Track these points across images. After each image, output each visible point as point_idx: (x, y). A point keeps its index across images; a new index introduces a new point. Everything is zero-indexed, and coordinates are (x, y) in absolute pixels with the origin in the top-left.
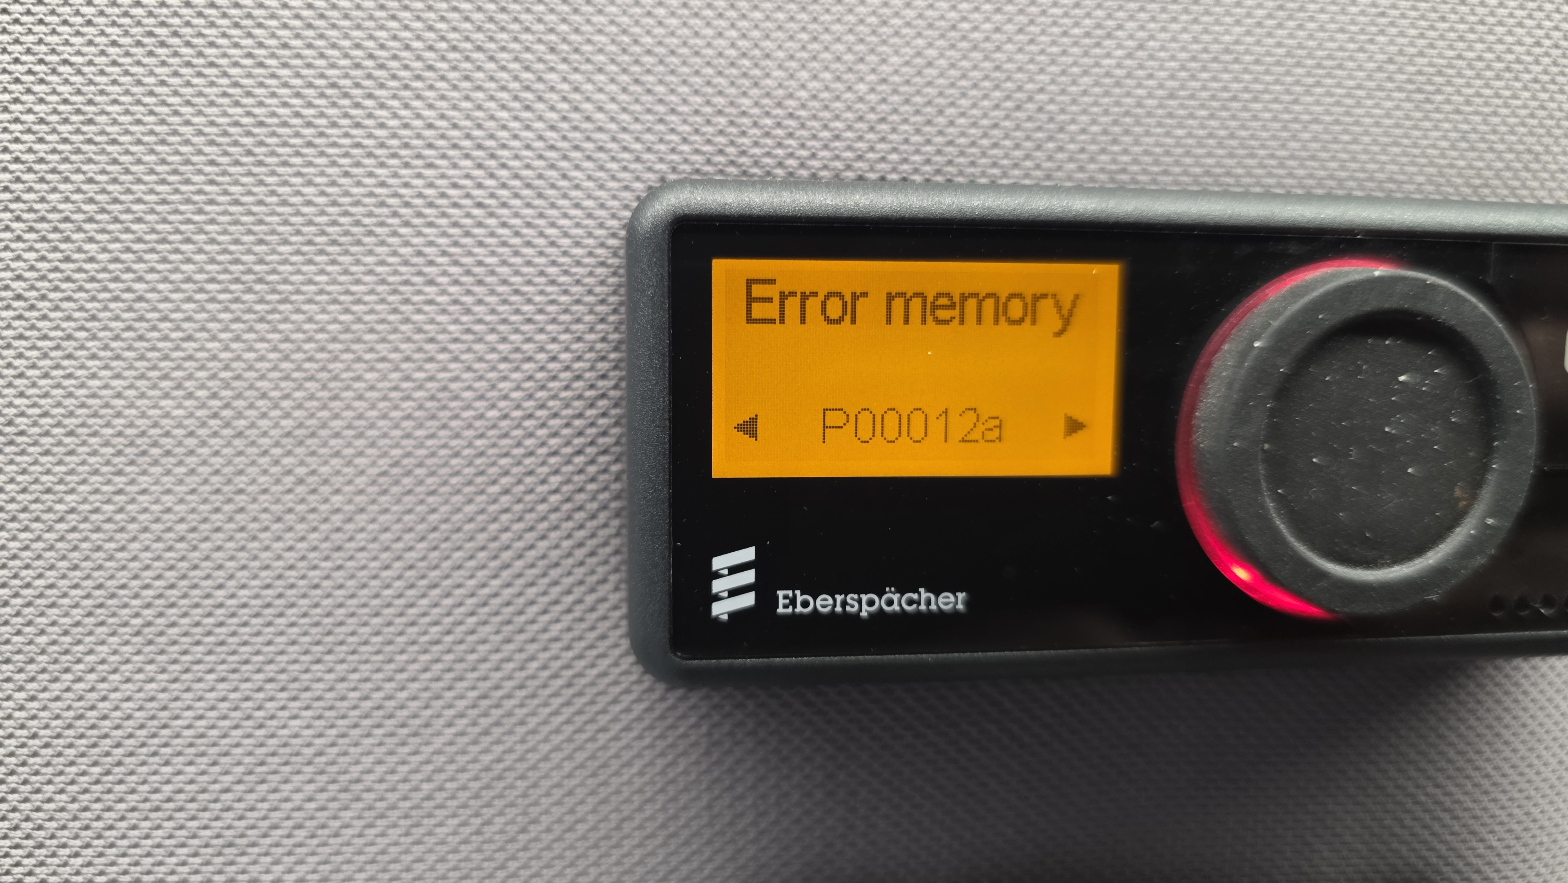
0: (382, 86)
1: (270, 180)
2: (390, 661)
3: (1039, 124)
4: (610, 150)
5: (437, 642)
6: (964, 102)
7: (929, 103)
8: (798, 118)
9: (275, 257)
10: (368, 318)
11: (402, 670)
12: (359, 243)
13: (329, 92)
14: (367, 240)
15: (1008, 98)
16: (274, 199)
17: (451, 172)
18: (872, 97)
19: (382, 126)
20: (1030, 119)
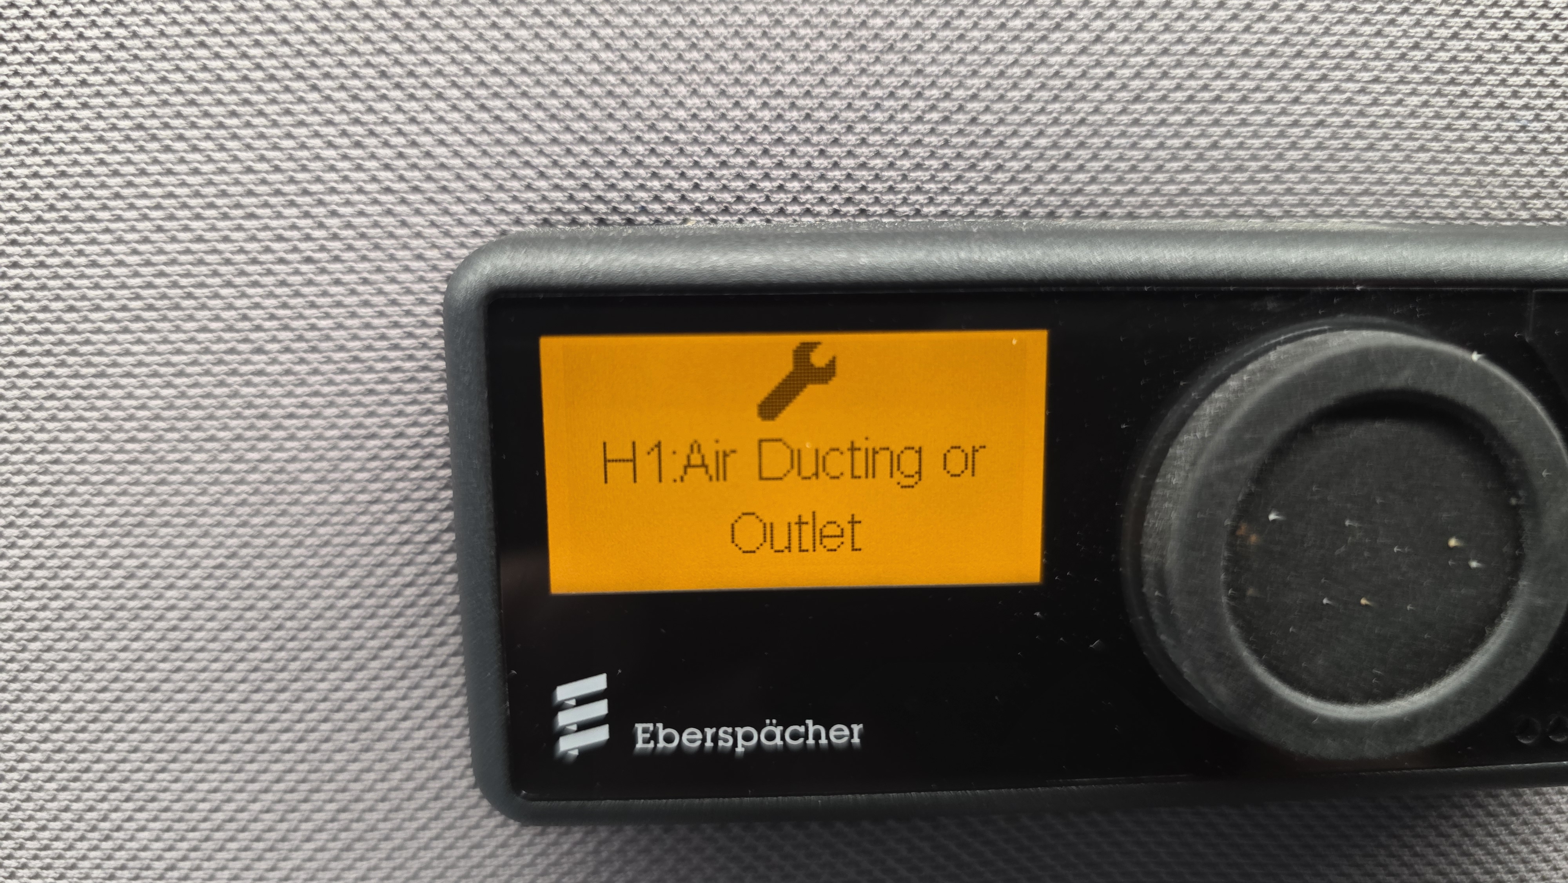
0: (194, 125)
1: (76, 238)
2: (239, 771)
3: (972, 138)
4: (455, 191)
5: (289, 751)
6: (879, 116)
7: (835, 118)
8: (676, 143)
9: (87, 326)
10: (192, 392)
11: (253, 781)
12: (177, 307)
13: (135, 135)
14: (185, 303)
15: (933, 108)
16: (82, 260)
17: (274, 223)
18: (766, 114)
19: (196, 172)
20: (960, 132)
